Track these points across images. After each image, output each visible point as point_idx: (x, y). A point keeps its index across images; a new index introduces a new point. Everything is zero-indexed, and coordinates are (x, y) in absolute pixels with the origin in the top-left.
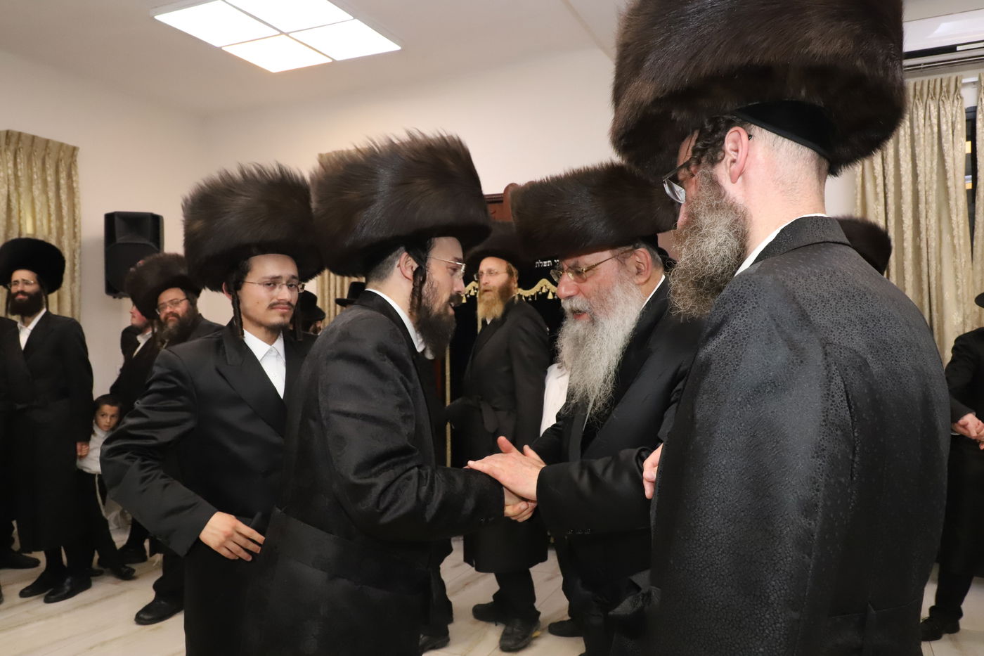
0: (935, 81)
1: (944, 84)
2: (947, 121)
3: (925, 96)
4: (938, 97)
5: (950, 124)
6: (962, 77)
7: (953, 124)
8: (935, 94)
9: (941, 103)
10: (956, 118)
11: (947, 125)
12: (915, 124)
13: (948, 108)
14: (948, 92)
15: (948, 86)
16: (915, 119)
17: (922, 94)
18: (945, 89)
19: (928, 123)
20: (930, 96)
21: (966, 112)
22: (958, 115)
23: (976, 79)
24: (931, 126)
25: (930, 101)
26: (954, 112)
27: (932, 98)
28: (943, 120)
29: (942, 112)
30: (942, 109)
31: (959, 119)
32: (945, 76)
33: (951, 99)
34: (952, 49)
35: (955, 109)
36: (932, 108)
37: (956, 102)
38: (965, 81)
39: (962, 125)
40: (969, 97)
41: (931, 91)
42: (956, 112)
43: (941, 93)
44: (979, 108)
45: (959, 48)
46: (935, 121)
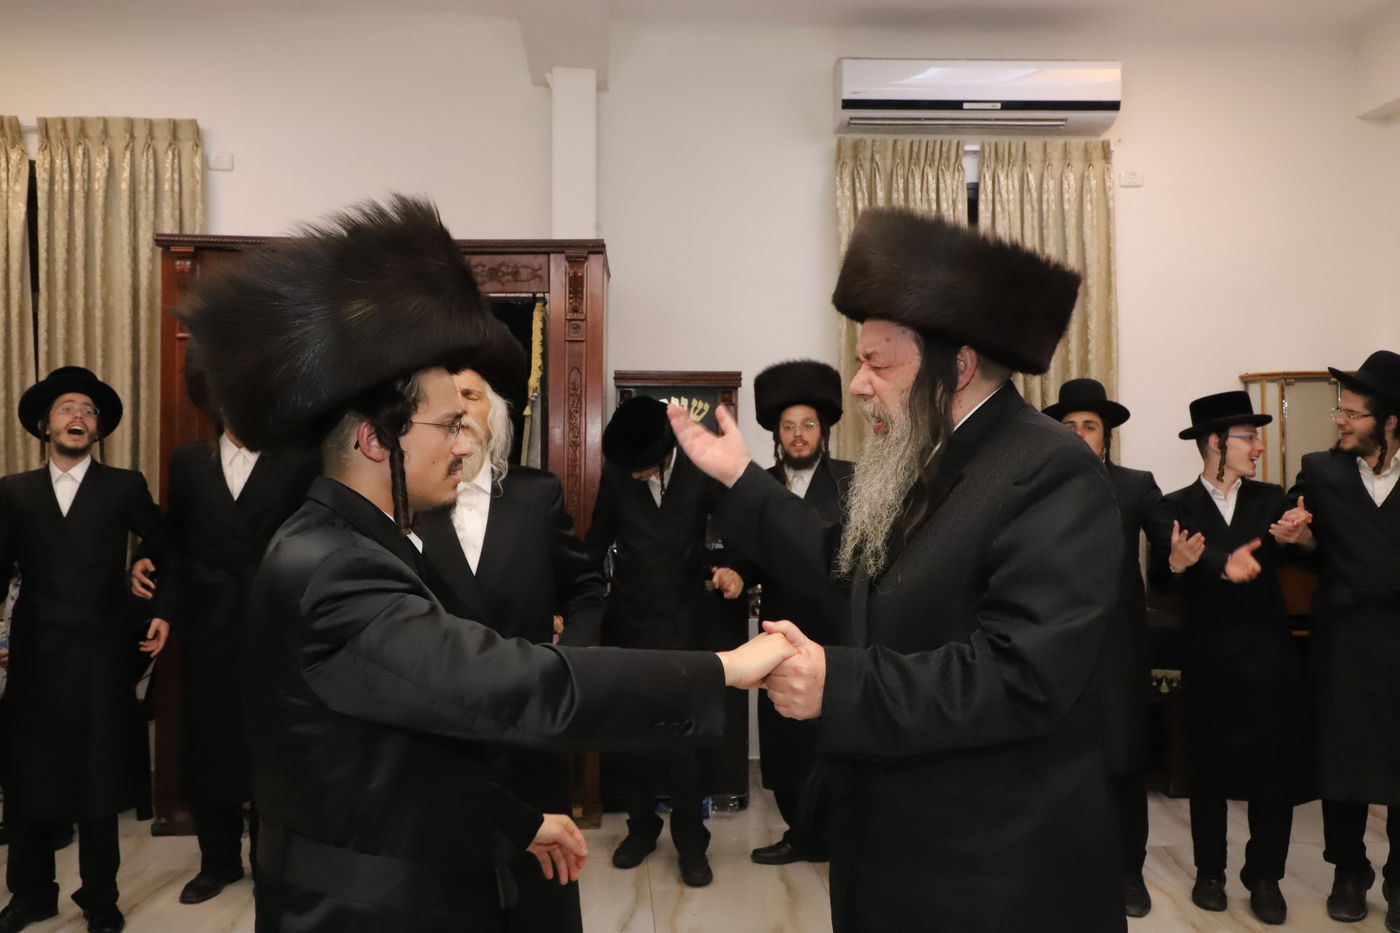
0: (935, 142)
1: (945, 149)
2: (947, 198)
3: (922, 160)
4: (936, 164)
5: (950, 202)
6: (965, 143)
7: (954, 203)
8: (933, 160)
9: (940, 173)
10: (957, 194)
11: (947, 203)
12: (911, 196)
13: (949, 182)
14: (948, 159)
15: (949, 151)
16: (910, 191)
17: (918, 158)
18: (944, 155)
19: (924, 198)
20: (928, 162)
21: (968, 189)
22: (960, 191)
23: (976, 148)
24: (928, 201)
25: (928, 169)
26: (955, 187)
27: (930, 165)
28: (943, 196)
29: (942, 185)
30: (941, 180)
31: (960, 198)
32: (946, 138)
33: (951, 169)
34: (957, 105)
35: (955, 183)
36: (930, 178)
37: (956, 172)
38: (968, 148)
39: (963, 204)
40: (970, 171)
41: (929, 156)
42: (957, 187)
43: (940, 159)
44: (982, 186)
45: (966, 106)
46: (933, 196)
